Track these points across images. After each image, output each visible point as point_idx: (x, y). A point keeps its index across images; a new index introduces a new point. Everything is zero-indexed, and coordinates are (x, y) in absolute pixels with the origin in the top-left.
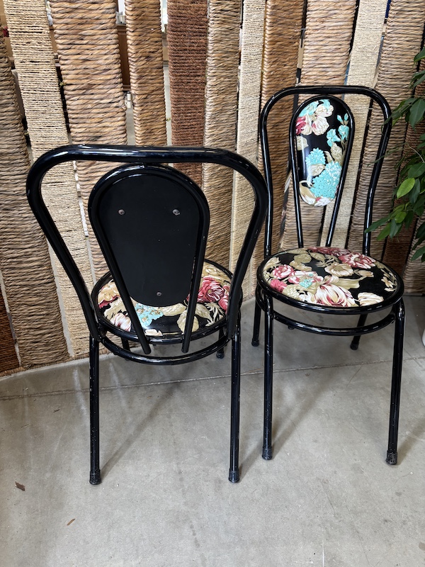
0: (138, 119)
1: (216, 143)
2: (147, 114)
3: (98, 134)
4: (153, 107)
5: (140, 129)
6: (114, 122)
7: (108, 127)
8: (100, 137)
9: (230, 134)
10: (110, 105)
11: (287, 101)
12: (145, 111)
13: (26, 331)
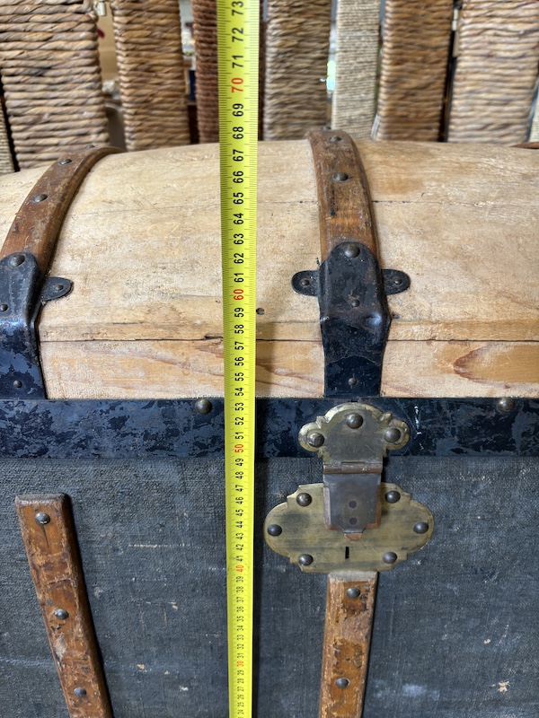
0: (121, 39)
1: (285, 109)
2: (139, 33)
3: (44, 64)
4: (152, 21)
5: (127, 60)
6: (72, 40)
7: (61, 50)
8: (49, 68)
9: (316, 96)
10: (65, 8)
11: (436, 48)
12: (136, 26)
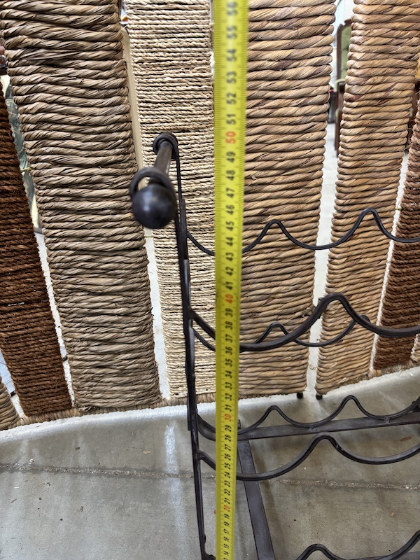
13: (85, 343)
